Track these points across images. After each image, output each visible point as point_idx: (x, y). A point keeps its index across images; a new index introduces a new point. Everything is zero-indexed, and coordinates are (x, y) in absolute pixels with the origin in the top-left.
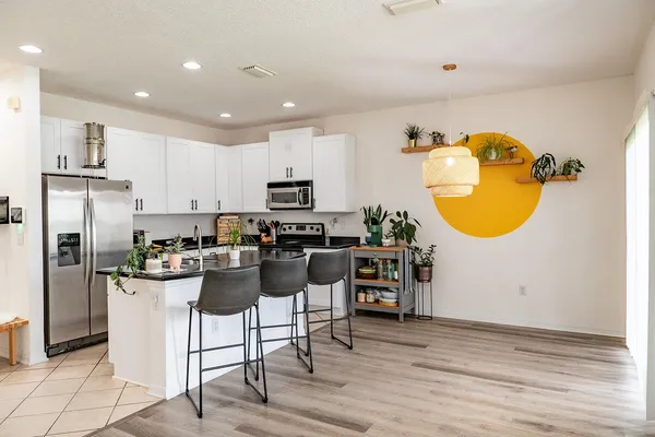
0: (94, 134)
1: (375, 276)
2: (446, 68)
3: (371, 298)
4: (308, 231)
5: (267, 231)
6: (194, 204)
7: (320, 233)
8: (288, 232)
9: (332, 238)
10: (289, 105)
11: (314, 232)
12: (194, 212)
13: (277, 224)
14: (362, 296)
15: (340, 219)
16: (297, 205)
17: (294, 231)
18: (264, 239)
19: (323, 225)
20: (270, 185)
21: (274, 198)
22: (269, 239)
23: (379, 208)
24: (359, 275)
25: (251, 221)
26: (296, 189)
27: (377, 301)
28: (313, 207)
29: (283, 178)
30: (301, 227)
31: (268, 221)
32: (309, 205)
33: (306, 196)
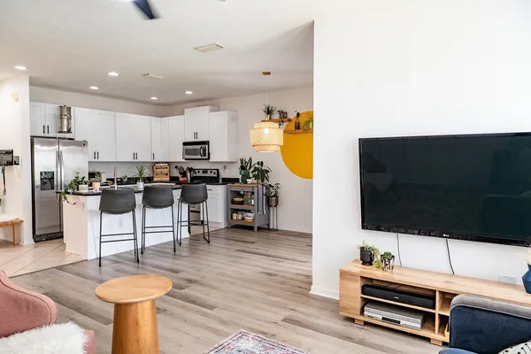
0: (64, 112)
1: (242, 203)
2: (264, 73)
3: (240, 217)
4: (209, 174)
5: (184, 174)
6: (135, 156)
7: (216, 175)
8: (198, 175)
9: (223, 179)
10: (189, 93)
11: (212, 175)
12: (135, 160)
13: (191, 170)
14: (235, 215)
15: (228, 166)
16: (199, 157)
17: (201, 174)
18: (181, 179)
19: (218, 170)
20: (185, 144)
21: (187, 152)
22: (185, 179)
23: (250, 159)
24: (233, 202)
25: (176, 167)
26: (199, 147)
27: (243, 219)
28: (209, 158)
29: (192, 139)
30: (205, 171)
31: (185, 168)
32: (207, 157)
33: (204, 150)
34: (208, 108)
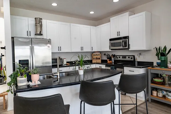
1: (163, 83)
3: (160, 95)
4: (127, 59)
5: (110, 59)
6: (82, 48)
7: (133, 60)
8: (119, 59)
9: (138, 62)
11: (130, 59)
12: (82, 51)
13: (114, 56)
14: (155, 93)
15: (143, 53)
16: (121, 47)
17: (121, 59)
18: (108, 62)
19: (134, 56)
20: (111, 40)
21: (112, 45)
22: (111, 62)
23: (165, 48)
24: (153, 82)
25: (105, 54)
26: (121, 41)
27: (164, 97)
28: (129, 48)
29: (116, 37)
30: (124, 57)
31: (111, 54)
32: (127, 47)
33: (125, 43)
34: (127, 14)
